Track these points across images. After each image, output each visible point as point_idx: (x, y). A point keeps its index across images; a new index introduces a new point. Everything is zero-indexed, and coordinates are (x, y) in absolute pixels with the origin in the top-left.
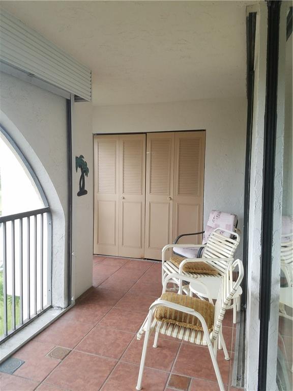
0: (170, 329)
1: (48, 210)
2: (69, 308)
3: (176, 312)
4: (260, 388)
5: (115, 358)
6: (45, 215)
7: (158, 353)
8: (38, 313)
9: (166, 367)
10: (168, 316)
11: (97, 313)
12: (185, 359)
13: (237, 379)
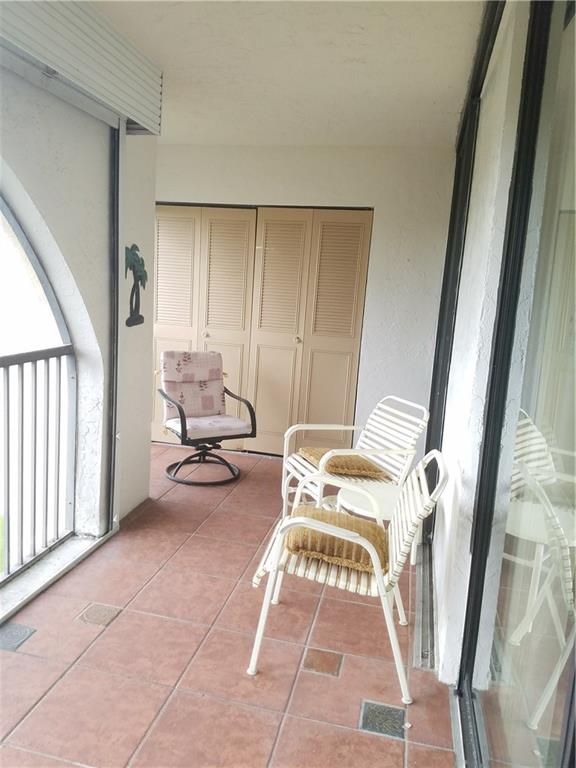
0: (313, 568)
1: (70, 351)
2: (109, 535)
3: (324, 537)
4: (464, 669)
5: (205, 620)
6: (64, 358)
7: (282, 614)
8: (50, 545)
9: (297, 636)
10: (309, 546)
11: (163, 544)
12: (330, 624)
13: (423, 657)
